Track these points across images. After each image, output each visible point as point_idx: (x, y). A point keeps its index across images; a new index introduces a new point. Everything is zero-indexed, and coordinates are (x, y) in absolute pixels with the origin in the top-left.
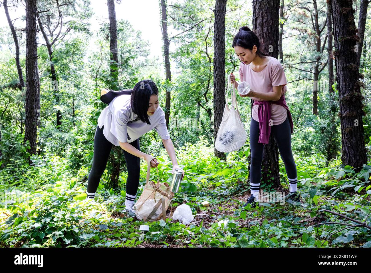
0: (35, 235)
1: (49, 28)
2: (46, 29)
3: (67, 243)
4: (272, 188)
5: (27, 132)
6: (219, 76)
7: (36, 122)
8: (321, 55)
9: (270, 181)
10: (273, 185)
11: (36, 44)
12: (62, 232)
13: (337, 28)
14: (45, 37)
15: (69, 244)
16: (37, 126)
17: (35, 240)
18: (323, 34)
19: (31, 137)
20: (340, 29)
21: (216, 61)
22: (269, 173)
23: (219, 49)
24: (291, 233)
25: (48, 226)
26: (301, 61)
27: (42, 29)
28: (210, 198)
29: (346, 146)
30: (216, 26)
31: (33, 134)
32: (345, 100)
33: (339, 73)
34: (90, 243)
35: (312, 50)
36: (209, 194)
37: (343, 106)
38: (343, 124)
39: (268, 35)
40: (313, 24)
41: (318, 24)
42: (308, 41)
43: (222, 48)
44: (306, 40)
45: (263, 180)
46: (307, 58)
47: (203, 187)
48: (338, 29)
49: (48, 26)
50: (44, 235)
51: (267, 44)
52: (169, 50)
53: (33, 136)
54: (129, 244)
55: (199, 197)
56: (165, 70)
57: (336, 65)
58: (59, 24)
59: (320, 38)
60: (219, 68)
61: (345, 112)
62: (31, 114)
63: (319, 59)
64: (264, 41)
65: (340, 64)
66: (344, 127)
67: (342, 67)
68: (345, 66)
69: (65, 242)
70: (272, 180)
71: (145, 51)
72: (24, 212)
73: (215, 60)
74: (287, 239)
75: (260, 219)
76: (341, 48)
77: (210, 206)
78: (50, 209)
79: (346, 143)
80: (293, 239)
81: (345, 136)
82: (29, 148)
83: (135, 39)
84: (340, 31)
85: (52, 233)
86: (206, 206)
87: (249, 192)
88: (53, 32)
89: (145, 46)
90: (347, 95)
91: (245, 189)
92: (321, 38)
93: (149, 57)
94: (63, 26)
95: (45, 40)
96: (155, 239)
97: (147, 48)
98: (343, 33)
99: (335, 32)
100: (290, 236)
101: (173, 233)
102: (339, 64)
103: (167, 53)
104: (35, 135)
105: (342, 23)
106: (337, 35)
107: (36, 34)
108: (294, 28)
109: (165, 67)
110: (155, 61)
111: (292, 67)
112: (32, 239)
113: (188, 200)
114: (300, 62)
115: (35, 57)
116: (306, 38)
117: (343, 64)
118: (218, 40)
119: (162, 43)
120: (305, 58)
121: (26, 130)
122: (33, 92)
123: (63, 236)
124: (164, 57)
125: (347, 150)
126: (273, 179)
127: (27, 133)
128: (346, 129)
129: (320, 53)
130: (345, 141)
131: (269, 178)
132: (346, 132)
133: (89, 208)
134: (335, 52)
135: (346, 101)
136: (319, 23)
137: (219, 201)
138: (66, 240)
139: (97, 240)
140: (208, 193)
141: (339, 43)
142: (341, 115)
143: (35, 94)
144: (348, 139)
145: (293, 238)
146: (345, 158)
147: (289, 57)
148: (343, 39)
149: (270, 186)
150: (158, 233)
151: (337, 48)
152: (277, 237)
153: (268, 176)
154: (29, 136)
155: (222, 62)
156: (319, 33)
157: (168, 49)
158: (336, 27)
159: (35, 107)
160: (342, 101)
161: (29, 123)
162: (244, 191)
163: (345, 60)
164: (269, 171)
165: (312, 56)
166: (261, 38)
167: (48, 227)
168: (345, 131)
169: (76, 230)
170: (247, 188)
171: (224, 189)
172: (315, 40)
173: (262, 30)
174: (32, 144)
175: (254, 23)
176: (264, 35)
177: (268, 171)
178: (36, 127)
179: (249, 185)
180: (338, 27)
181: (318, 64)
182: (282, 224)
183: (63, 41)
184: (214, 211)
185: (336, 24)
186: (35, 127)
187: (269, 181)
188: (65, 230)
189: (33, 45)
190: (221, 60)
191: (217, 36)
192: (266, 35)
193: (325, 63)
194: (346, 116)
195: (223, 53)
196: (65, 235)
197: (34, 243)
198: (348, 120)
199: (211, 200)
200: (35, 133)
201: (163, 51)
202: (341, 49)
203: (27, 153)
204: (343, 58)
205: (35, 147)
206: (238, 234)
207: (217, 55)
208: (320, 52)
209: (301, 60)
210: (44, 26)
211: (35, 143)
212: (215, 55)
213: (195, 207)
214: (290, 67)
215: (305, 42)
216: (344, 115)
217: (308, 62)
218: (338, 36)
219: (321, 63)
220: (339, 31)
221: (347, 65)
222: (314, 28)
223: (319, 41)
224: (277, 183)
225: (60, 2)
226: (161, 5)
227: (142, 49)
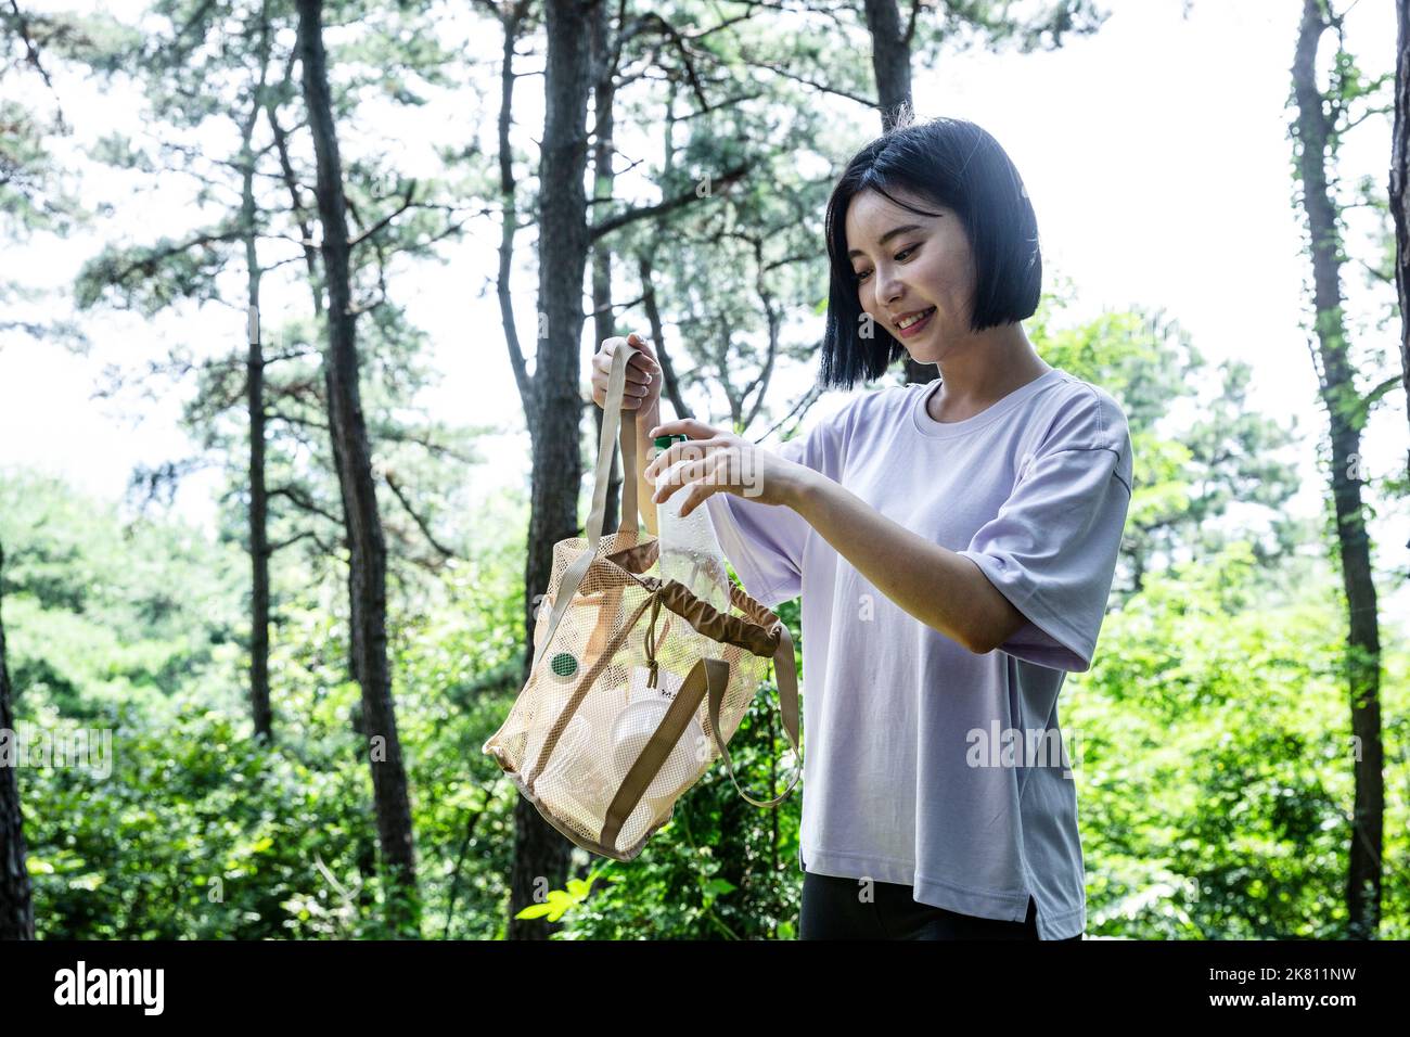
124: (1332, 499)
225: (775, 249)
226: (1307, 209)
227: (1251, 464)
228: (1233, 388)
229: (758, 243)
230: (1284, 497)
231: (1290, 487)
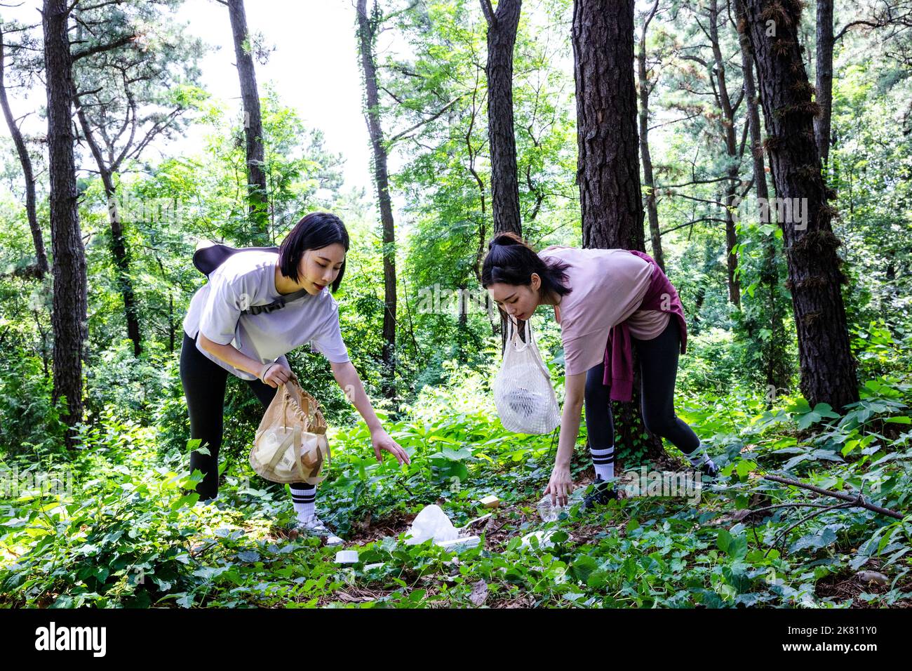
0: (86, 574)
1: (104, 134)
2: (97, 137)
3: (164, 590)
4: (644, 458)
5: (59, 378)
6: (506, 219)
7: (80, 350)
8: (738, 162)
9: (640, 442)
10: (646, 451)
11: (73, 167)
12: (150, 562)
13: (769, 87)
14: (96, 153)
15: (167, 592)
16: (83, 361)
17: (85, 585)
18: (741, 116)
19: (68, 388)
20: (774, 89)
21: (497, 183)
22: (636, 425)
23: (501, 155)
24: (694, 543)
25: (115, 553)
26: (694, 178)
27: (88, 135)
28: (501, 489)
29: (809, 355)
30: (492, 104)
31: (74, 381)
32: (798, 251)
33: (781, 188)
34: (219, 589)
35: (717, 152)
36: (497, 483)
37: (796, 263)
38: (799, 305)
39: (612, 102)
40: (715, 93)
41: (726, 93)
42: (706, 133)
43: (509, 154)
44: (702, 131)
45: (622, 441)
46: (707, 171)
47: (482, 471)
48: (770, 89)
49: (102, 127)
50: (107, 573)
51: (610, 123)
52: (388, 169)
53: (73, 386)
54: (312, 589)
55: (474, 489)
56: (379, 215)
57: (772, 172)
58: (127, 122)
59: (733, 124)
60: (505, 199)
61: (802, 279)
62: (67, 333)
63: (734, 172)
64: (603, 118)
65: (781, 168)
66: (801, 314)
67: (786, 175)
68: (792, 171)
69: (158, 586)
70: (642, 439)
71: (332, 177)
72: (57, 524)
73: (495, 181)
74: (684, 554)
75: (621, 525)
76: (781, 131)
77: (502, 508)
78: (119, 514)
79: (809, 350)
80: (698, 555)
81: (804, 333)
82: (67, 412)
83: (308, 150)
84: (774, 94)
85: (125, 568)
86: (493, 506)
87: (591, 471)
88: (113, 142)
89: (333, 164)
90: (804, 239)
91: (582, 464)
92: (736, 125)
93: (341, 190)
94: (137, 128)
95: (96, 161)
96: (374, 577)
97: (335, 170)
98: (781, 98)
99: (763, 96)
100: (693, 549)
101: (415, 562)
102: (778, 168)
103: (382, 177)
104: (79, 382)
105: (778, 76)
106: (770, 102)
107: (72, 145)
108: (672, 106)
109: (379, 209)
110: (355, 198)
111: (674, 194)
112: (79, 583)
113: (448, 497)
114: (691, 180)
115: (71, 198)
116: (701, 126)
117: (787, 167)
118: (499, 134)
119: (369, 154)
120: (703, 170)
121: (57, 372)
122: (70, 282)
123: (152, 572)
124: (376, 183)
125: (811, 365)
126: (646, 436)
127: (58, 380)
128: (805, 317)
129: (736, 159)
130: (805, 346)
131: (636, 436)
132: (808, 324)
133: (214, 520)
134: (767, 142)
135: (801, 251)
136: (729, 91)
137: (523, 496)
138: (160, 582)
139: (235, 580)
140: (495, 481)
141: (775, 121)
142: (792, 286)
143: (75, 285)
144: (811, 339)
145: (698, 552)
146: (807, 384)
147: (667, 171)
148: (782, 112)
149: (640, 455)
150: (381, 565)
151: (772, 133)
152: (661, 551)
153: (633, 431)
154: (65, 385)
155: (511, 184)
156: (731, 113)
157: (385, 167)
158: (766, 85)
159: (74, 315)
160: (792, 253)
161: (63, 354)
162: (581, 469)
163: (792, 158)
164: (636, 418)
165: (718, 165)
166: (596, 111)
167: (117, 554)
168: (803, 322)
169: (183, 558)
170: (586, 463)
171: (533, 470)
172: (722, 130)
173: (598, 91)
174: (73, 404)
175: (579, 77)
176: (603, 102)
177: (633, 419)
178: (80, 364)
179: (590, 456)
180: (770, 84)
181: (733, 183)
182: (669, 526)
183: (139, 162)
184: (511, 517)
185: (765, 78)
186: (76, 364)
187: (635, 443)
188: (156, 560)
189: (66, 170)
190: (509, 181)
191: (497, 125)
192: (607, 101)
193: (748, 181)
194: (803, 286)
195: (512, 165)
196: (156, 569)
197: (84, 591)
198: (809, 295)
199: (503, 494)
200: (78, 377)
201: (374, 171)
202: (780, 135)
203: (60, 423)
204: (786, 153)
205: (79, 411)
206: (569, 557)
207: (498, 170)
208: (735, 157)
209: (694, 176)
210: (92, 128)
211: (79, 402)
212: (494, 171)
213: (466, 511)
214: (669, 194)
215: (701, 134)
216: (799, 284)
217: (709, 179)
218: (772, 104)
219: (741, 182)
220: (772, 94)
221: (798, 168)
222: (718, 102)
223: (732, 132)
224: (655, 447)
225: (131, 74)
226: (364, 66)
227: (324, 173)
228: (316, 142)
229: (124, 71)
230: (337, 186)
231: (340, 182)
